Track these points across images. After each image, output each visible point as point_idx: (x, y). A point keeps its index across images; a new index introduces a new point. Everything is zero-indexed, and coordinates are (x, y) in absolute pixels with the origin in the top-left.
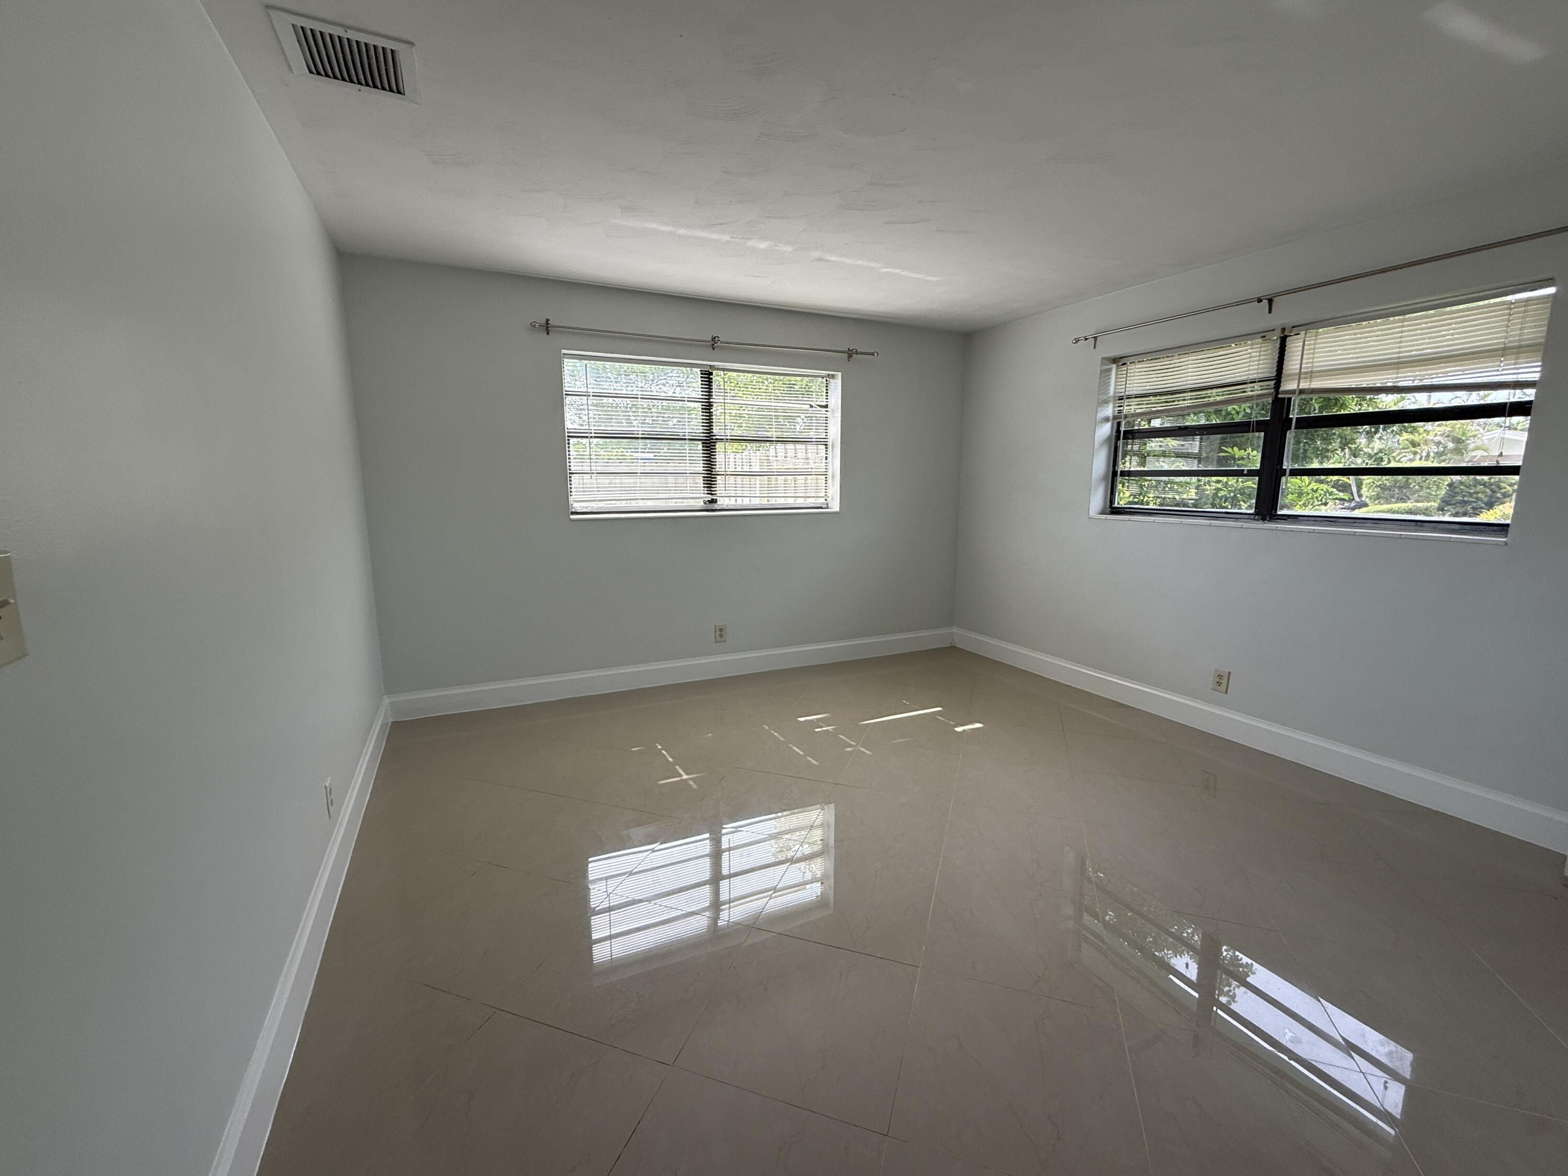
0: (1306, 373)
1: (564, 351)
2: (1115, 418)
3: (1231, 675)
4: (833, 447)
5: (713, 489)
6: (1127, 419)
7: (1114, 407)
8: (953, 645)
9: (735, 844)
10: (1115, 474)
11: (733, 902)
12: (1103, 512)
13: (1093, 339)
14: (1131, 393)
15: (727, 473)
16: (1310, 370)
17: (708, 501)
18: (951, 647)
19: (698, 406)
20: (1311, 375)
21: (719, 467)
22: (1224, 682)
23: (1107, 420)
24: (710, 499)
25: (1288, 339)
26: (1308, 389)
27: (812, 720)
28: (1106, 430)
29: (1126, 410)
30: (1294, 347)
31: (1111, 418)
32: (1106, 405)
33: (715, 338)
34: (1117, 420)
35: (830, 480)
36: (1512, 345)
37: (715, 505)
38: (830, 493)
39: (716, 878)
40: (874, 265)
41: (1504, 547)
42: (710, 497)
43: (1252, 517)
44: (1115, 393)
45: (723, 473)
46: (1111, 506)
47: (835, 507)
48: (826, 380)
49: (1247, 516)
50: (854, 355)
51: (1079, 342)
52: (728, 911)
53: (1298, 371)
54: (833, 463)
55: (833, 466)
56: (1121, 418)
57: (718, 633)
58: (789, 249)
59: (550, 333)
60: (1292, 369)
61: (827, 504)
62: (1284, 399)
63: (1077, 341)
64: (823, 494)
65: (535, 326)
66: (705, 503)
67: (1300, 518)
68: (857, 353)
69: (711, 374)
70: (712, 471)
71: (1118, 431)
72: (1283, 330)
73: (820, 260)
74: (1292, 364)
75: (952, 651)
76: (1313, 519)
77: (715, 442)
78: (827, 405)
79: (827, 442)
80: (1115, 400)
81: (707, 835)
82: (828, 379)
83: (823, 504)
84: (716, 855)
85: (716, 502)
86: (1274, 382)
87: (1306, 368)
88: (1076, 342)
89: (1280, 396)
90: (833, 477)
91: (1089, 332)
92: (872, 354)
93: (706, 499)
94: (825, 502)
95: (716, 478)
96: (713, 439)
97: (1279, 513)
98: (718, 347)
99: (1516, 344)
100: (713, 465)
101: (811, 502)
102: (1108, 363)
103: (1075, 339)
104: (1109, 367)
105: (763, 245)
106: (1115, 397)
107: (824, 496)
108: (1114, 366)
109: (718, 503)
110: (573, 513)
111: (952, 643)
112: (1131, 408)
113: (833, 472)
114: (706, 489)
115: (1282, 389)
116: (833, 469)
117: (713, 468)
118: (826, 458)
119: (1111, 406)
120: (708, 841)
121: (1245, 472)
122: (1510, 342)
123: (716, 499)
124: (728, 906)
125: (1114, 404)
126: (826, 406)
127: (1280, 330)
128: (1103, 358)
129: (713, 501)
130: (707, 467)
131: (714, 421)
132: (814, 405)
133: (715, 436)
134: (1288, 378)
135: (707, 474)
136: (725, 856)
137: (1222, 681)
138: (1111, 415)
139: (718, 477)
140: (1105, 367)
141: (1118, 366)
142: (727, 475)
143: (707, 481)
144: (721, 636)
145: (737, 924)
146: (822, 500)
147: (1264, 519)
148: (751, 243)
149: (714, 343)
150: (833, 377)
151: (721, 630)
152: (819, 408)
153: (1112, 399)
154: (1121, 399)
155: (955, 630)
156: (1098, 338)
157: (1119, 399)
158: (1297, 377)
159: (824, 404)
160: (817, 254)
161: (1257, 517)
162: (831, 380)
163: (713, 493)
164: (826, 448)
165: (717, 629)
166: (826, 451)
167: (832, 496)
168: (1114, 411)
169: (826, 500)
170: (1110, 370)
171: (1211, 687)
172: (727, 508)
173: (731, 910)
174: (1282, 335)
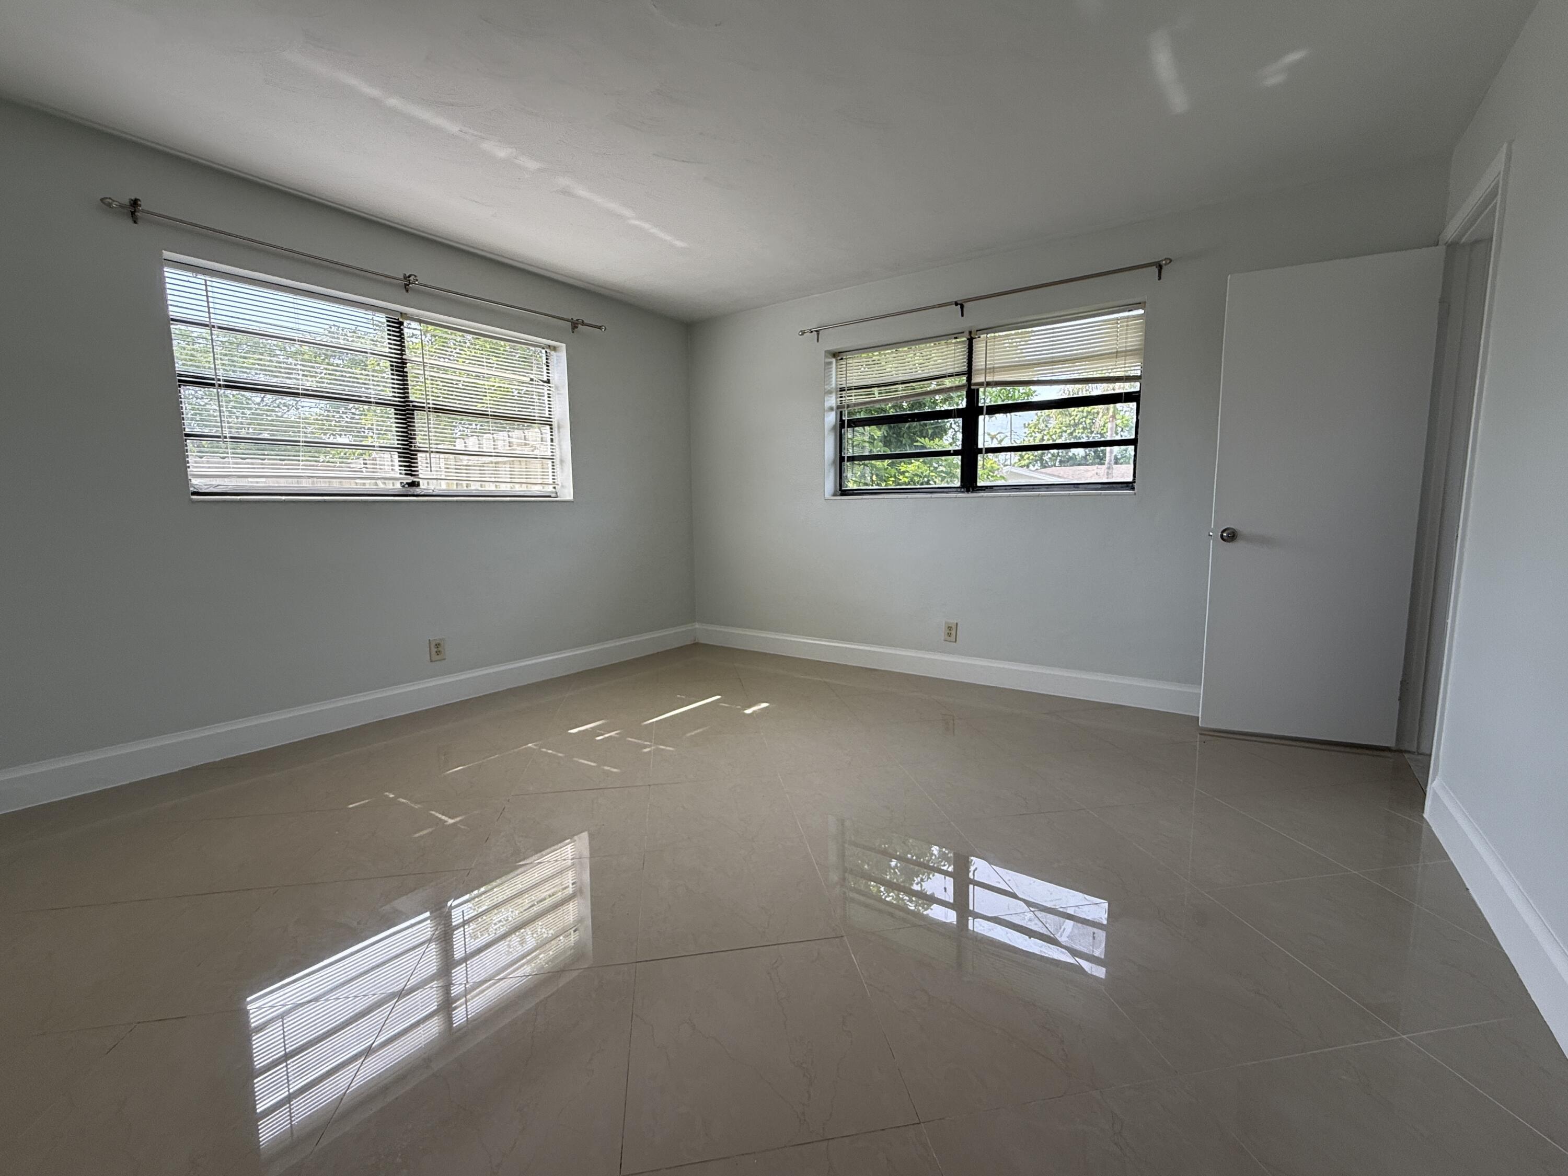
0: (990, 369)
1: (167, 254)
2: (838, 407)
3: (959, 625)
4: (559, 427)
5: (413, 469)
6: (850, 409)
7: (837, 398)
8: (697, 641)
9: (469, 916)
10: (842, 459)
11: (469, 993)
12: (835, 495)
13: (816, 333)
14: (851, 385)
15: (431, 450)
16: (992, 366)
17: (407, 483)
18: (694, 644)
19: (386, 364)
20: (993, 370)
21: (420, 441)
22: (953, 632)
23: (831, 409)
24: (410, 481)
25: (974, 340)
26: (993, 381)
27: (586, 730)
28: (831, 419)
29: (846, 400)
30: (979, 346)
31: (835, 408)
32: (830, 395)
33: (410, 276)
34: (840, 408)
35: (558, 467)
36: (1122, 349)
37: (417, 490)
38: (559, 479)
39: (448, 963)
40: (627, 212)
41: (1134, 496)
42: (410, 479)
43: (959, 490)
44: (836, 385)
45: (428, 449)
46: (840, 489)
47: (567, 494)
48: (546, 352)
49: (955, 490)
50: (580, 326)
51: (805, 335)
52: (464, 1006)
53: (984, 367)
54: (560, 445)
55: (561, 449)
56: (844, 408)
57: (434, 650)
58: (532, 165)
59: (139, 222)
60: (978, 366)
61: (556, 493)
62: (974, 389)
63: (803, 333)
64: (551, 481)
65: (109, 205)
66: (403, 486)
67: (994, 488)
68: (583, 323)
69: (401, 323)
70: (411, 446)
71: (842, 422)
72: (970, 333)
73: (565, 192)
74: (979, 362)
75: (696, 647)
76: (1004, 488)
77: (413, 410)
78: (548, 380)
79: (551, 421)
80: (837, 391)
81: (428, 914)
82: (548, 351)
83: (552, 492)
84: (445, 937)
85: (418, 485)
86: (967, 376)
87: (990, 364)
88: (802, 335)
89: (972, 387)
90: (562, 461)
91: (813, 326)
92: (600, 328)
93: (405, 482)
94: (554, 490)
95: (416, 455)
96: (409, 406)
97: (979, 484)
98: (412, 289)
99: (1124, 349)
100: (412, 438)
101: (536, 489)
102: (829, 356)
103: (801, 331)
104: (830, 360)
105: (502, 153)
106: (837, 388)
107: (551, 482)
108: (834, 360)
109: (421, 486)
110: (194, 493)
111: (695, 640)
112: (854, 398)
113: (561, 456)
114: (404, 468)
115: (973, 381)
116: (561, 453)
117: (411, 443)
118: (552, 440)
119: (833, 396)
120: (429, 921)
121: (952, 452)
122: (1120, 347)
123: (419, 482)
124: (464, 999)
125: (836, 395)
126: (548, 382)
127: (968, 332)
128: (826, 351)
129: (413, 484)
130: (403, 440)
131: (409, 382)
132: (535, 379)
133: (412, 402)
134: (977, 372)
135: (404, 449)
136: (458, 935)
137: (951, 632)
138: (834, 406)
139: (419, 455)
140: (828, 360)
141: (837, 360)
142: (432, 452)
143: (404, 457)
144: (438, 653)
145: (474, 1019)
146: (551, 488)
147: (968, 491)
148: (487, 146)
149: (407, 283)
150: (555, 349)
151: (438, 645)
152: (542, 383)
153: (834, 391)
154: (842, 390)
155: (697, 626)
156: (821, 332)
157: (841, 391)
158: (984, 371)
159: (545, 379)
160: (564, 181)
161: (963, 490)
162: (552, 353)
163: (413, 473)
164: (551, 428)
165: (433, 646)
166: (551, 432)
167: (562, 483)
168: (837, 401)
169: (554, 488)
170: (831, 363)
171: (943, 638)
172: (434, 493)
173: (468, 1004)
174: (969, 337)
